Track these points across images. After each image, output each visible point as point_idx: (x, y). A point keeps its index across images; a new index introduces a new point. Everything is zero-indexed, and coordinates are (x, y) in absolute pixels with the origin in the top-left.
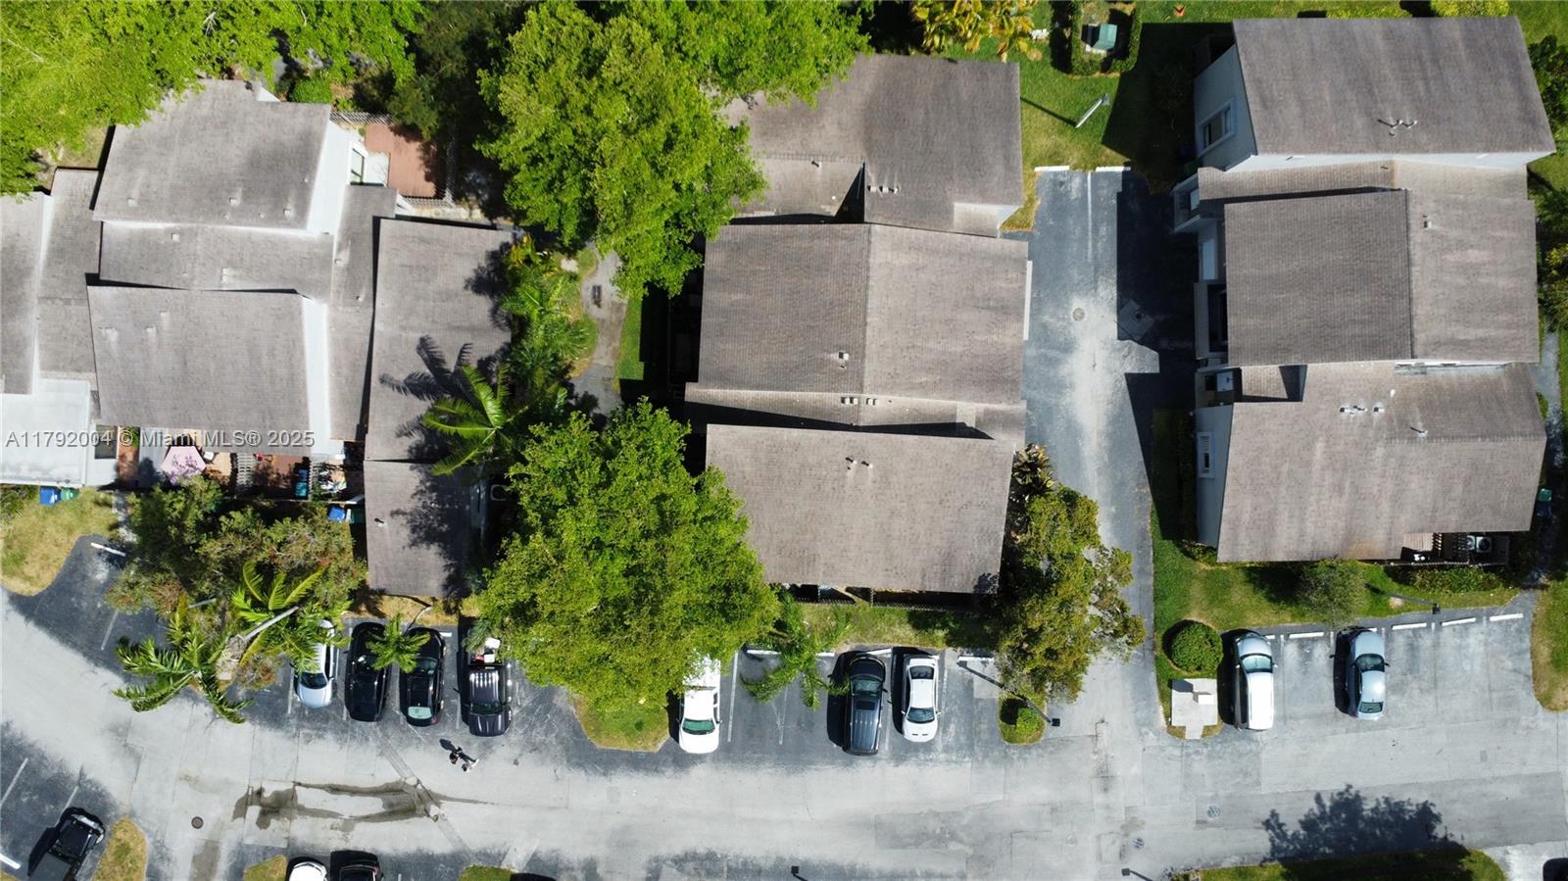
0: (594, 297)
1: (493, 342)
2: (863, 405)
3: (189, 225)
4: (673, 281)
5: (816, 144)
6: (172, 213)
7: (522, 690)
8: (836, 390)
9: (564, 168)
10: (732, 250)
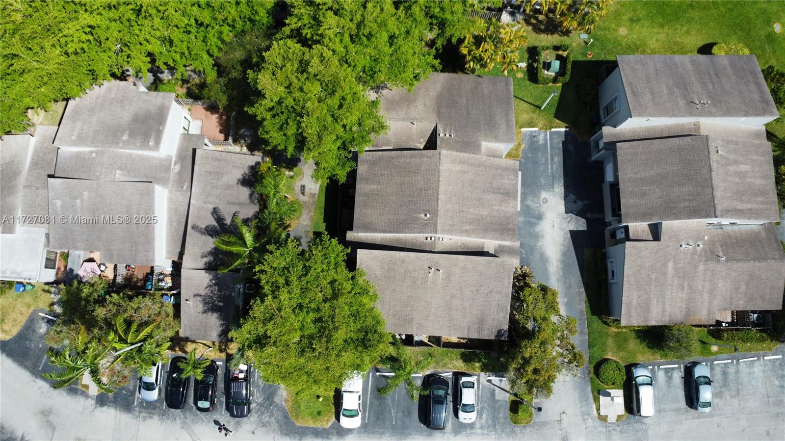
0: (301, 190)
1: (250, 210)
2: (437, 240)
3: (101, 149)
4: (342, 176)
5: (413, 114)
6: (93, 143)
7: (258, 393)
8: (423, 233)
9: (288, 118)
10: (371, 164)
